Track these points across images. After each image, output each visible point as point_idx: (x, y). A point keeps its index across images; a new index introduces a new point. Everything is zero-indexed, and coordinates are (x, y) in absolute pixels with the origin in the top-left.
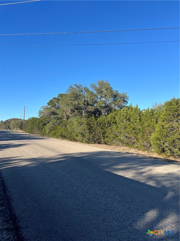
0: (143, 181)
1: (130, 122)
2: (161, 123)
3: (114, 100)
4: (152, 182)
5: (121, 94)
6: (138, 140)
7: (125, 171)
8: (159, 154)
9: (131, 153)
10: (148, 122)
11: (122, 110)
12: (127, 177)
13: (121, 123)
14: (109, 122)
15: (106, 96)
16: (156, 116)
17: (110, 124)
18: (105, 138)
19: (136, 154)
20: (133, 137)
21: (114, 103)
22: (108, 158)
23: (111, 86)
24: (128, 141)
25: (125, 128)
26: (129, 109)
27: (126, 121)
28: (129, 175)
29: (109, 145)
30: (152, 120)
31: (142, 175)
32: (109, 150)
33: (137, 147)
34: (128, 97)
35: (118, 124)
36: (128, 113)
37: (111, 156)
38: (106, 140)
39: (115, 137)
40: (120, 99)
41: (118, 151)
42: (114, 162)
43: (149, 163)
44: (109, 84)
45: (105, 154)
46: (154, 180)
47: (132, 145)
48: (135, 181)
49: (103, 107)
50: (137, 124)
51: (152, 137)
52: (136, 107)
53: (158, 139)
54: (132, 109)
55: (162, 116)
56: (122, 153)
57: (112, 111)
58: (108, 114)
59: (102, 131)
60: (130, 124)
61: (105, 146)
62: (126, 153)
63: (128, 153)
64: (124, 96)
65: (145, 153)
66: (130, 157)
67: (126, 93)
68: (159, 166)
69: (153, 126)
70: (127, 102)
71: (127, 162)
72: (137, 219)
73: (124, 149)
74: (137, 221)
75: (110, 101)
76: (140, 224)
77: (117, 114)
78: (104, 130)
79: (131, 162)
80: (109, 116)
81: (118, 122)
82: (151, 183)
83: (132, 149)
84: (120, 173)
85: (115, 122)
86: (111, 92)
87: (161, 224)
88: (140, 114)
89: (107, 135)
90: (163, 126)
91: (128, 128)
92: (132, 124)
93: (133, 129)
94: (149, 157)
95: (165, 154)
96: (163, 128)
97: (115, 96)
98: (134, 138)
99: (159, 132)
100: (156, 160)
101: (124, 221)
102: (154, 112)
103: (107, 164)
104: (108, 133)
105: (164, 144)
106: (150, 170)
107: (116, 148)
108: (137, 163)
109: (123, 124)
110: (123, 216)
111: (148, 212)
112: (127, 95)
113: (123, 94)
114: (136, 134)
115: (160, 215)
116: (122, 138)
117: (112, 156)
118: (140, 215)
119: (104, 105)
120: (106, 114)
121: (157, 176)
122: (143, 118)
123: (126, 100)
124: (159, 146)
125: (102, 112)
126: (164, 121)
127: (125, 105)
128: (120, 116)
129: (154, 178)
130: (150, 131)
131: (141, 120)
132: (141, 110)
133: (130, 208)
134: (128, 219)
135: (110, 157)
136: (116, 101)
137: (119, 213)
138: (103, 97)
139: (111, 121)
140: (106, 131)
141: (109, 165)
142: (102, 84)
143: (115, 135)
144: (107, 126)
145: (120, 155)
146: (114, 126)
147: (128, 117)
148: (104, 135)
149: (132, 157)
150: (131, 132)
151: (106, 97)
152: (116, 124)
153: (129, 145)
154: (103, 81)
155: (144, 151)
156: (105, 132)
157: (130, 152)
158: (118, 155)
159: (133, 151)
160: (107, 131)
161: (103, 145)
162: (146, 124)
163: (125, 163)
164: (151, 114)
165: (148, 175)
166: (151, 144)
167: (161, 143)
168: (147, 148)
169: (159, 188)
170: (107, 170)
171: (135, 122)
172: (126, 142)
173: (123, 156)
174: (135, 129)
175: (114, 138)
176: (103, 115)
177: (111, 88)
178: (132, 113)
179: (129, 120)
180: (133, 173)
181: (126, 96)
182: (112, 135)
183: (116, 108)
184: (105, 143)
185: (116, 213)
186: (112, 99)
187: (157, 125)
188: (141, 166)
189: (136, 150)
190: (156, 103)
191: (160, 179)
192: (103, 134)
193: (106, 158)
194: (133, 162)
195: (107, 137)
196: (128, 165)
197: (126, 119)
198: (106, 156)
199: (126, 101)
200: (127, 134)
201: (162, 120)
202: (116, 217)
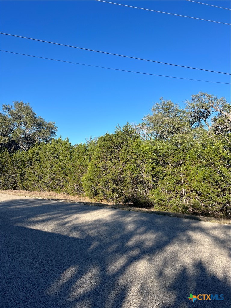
0: (65, 234)
1: (58, 160)
2: (93, 161)
3: (38, 131)
4: (76, 233)
5: (48, 123)
6: (67, 182)
7: (45, 223)
8: (91, 198)
9: (56, 200)
10: (80, 160)
11: (48, 144)
12: (46, 230)
13: (47, 161)
14: (30, 160)
15: (26, 123)
16: (89, 153)
17: (32, 162)
18: (23, 181)
19: (62, 201)
20: (61, 179)
21: (37, 134)
22: (23, 208)
23: (34, 111)
24: (55, 184)
25: (52, 167)
26: (57, 143)
27: (53, 158)
28: (48, 228)
29: (29, 191)
30: (85, 157)
31: (65, 226)
32: (27, 198)
33: (66, 191)
34: (57, 127)
35: (42, 162)
36: (56, 149)
37: (28, 205)
38: (25, 183)
39: (38, 180)
40: (45, 129)
41: (39, 198)
42: (31, 213)
43: (76, 209)
44: (31, 109)
45: (20, 203)
46: (79, 230)
47: (60, 188)
48: (56, 234)
49: (22, 138)
50: (67, 162)
51: (84, 178)
52: (66, 141)
53: (91, 180)
54: (61, 143)
55: (95, 153)
56: (45, 200)
57: (34, 145)
58: (29, 149)
59: (19, 171)
60: (58, 162)
61: (23, 192)
62: (50, 199)
63: (53, 200)
64: (52, 126)
65: (75, 199)
66: (54, 204)
67: (54, 123)
68: (87, 213)
69: (85, 165)
70: (56, 134)
71: (49, 212)
72: (50, 282)
73: (49, 194)
74: (50, 285)
75: (32, 131)
76: (54, 288)
77: (41, 149)
78: (23, 170)
79: (54, 211)
80: (31, 151)
81: (42, 159)
82: (75, 235)
83: (60, 194)
84: (37, 227)
85: (38, 159)
86: (33, 118)
87: (79, 282)
88: (71, 150)
89: (26, 177)
90: (96, 165)
91: (55, 167)
92: (60, 163)
93: (62, 169)
94: (78, 202)
95: (98, 198)
96: (96, 167)
97: (39, 125)
98: (63, 180)
99: (91, 171)
100: (85, 206)
101: (33, 289)
102: (87, 148)
103: (20, 217)
104: (28, 174)
105: (97, 185)
106: (76, 219)
107: (39, 194)
108: (61, 211)
109: (49, 162)
110: (33, 283)
111: (66, 270)
112: (56, 125)
113: (50, 123)
114: (66, 175)
115: (79, 272)
116: (48, 180)
117: (30, 205)
118: (55, 277)
119: (23, 136)
120: (27, 148)
121: (84, 224)
122: (75, 155)
123: (54, 131)
124: (92, 188)
125: (21, 146)
126: (97, 159)
127: (53, 138)
128: (45, 151)
129: (79, 228)
130: (82, 170)
131: (72, 157)
132: (73, 144)
133: (44, 270)
134: (39, 284)
135: (27, 207)
136: (40, 131)
137: (28, 279)
138: (23, 125)
139: (33, 157)
140: (25, 172)
141: (23, 218)
142: (20, 107)
143: (38, 176)
144: (26, 165)
145: (41, 203)
146: (37, 165)
147: (56, 153)
148: (22, 178)
149: (57, 204)
150: (60, 172)
151: (27, 125)
152: (40, 162)
153: (56, 189)
154: (22, 103)
155: (74, 195)
156: (23, 173)
157: (57, 198)
158: (38, 204)
159: (60, 197)
160: (27, 172)
161: (20, 191)
162: (78, 162)
163: (47, 212)
164: (84, 150)
165: (73, 225)
166: (83, 187)
167: (93, 184)
168: (78, 192)
169: (83, 240)
170: (20, 225)
171: (65, 160)
172: (53, 185)
173: (45, 204)
174: (64, 169)
175: (36, 181)
176: (21, 149)
177: (34, 114)
178: (61, 149)
179: (57, 156)
180: (54, 225)
181: (54, 126)
182: (33, 178)
183: (41, 140)
184: (24, 188)
185: (23, 281)
186: (35, 128)
187: (90, 163)
188: (66, 215)
189: (65, 195)
190: (90, 137)
191: (86, 228)
192: (21, 175)
193: (20, 208)
194: (57, 211)
195: (27, 179)
196: (50, 215)
197: (53, 155)
198: (21, 206)
199: (54, 133)
200: (54, 175)
201: (95, 158)
202: (23, 286)
